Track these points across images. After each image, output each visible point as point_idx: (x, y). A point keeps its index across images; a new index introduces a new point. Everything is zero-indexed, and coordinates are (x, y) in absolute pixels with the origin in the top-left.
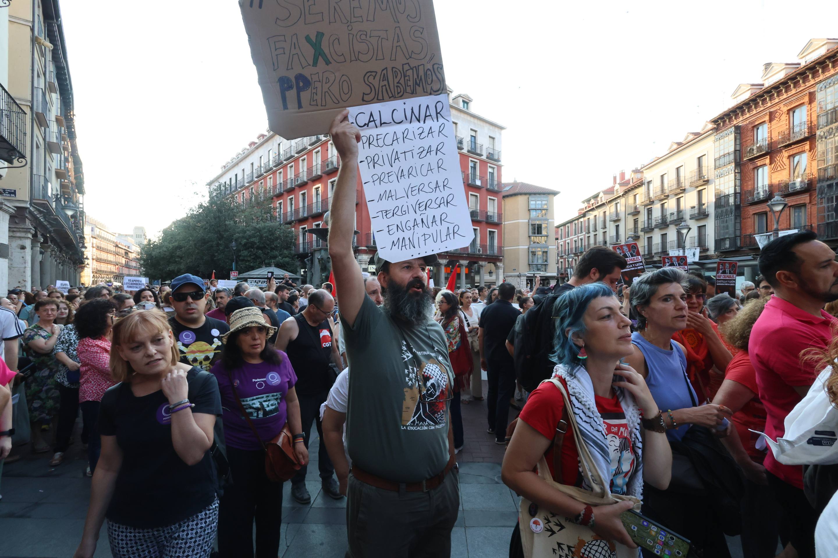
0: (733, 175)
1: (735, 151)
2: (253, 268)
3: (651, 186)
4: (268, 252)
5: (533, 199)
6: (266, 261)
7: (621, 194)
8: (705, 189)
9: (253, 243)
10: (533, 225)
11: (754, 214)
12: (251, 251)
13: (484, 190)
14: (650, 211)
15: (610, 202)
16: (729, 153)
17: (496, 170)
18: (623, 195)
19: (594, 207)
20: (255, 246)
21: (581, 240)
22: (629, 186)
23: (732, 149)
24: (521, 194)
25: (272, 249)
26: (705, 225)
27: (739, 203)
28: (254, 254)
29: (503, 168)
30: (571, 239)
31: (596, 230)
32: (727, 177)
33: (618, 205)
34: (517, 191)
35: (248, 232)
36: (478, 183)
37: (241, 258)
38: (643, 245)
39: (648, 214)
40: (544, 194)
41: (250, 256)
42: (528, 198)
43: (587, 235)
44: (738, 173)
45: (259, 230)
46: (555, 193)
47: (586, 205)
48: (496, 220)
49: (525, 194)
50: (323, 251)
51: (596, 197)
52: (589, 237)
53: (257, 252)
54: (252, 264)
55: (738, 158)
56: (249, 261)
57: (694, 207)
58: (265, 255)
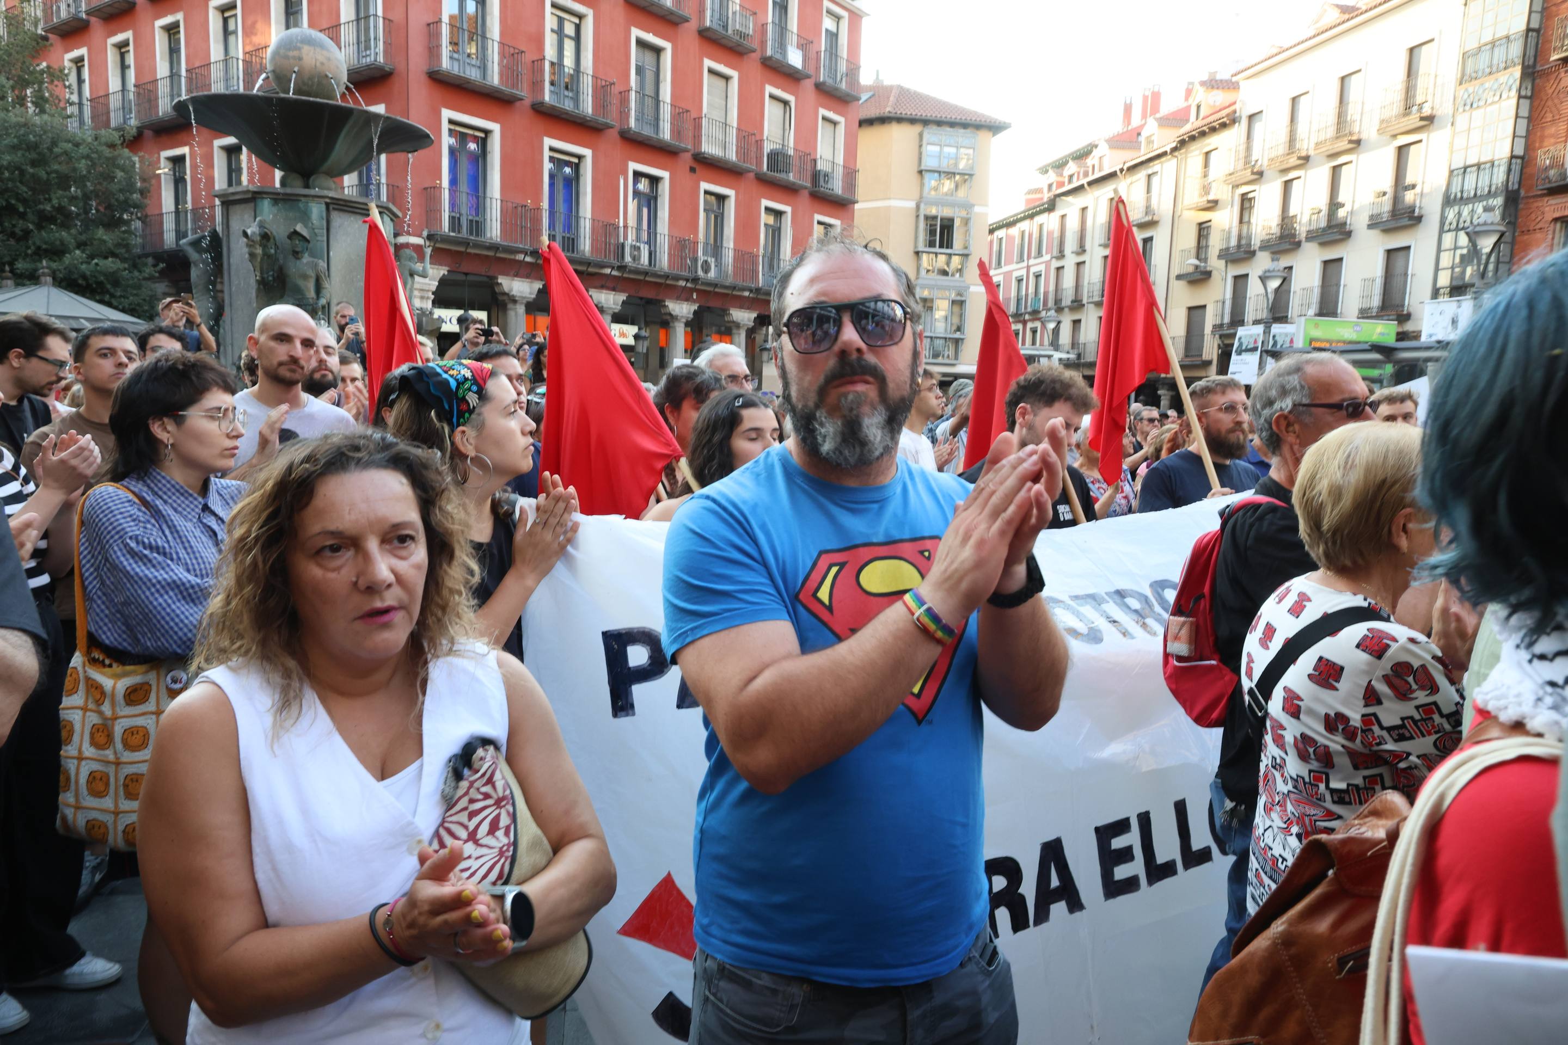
0: (1514, 101)
1: (1529, 30)
3: (1258, 127)
4: (27, 232)
5: (934, 139)
7: (1168, 149)
8: (1420, 141)
10: (930, 219)
11: (1556, 220)
13: (808, 84)
14: (1246, 203)
15: (1133, 168)
16: (1508, 37)
17: (844, 24)
18: (1175, 149)
19: (1084, 181)
21: (1038, 276)
22: (1188, 127)
23: (1520, 25)
24: (899, 120)
26: (1408, 248)
27: (1516, 187)
29: (865, 22)
30: (1008, 275)
31: (1082, 250)
32: (1496, 106)
33: (1155, 180)
34: (888, 110)
36: (795, 58)
38: (1221, 298)
39: (1242, 209)
40: (965, 126)
42: (921, 135)
43: (1055, 264)
44: (1525, 97)
46: (995, 128)
47: (1052, 177)
48: (837, 187)
49: (912, 121)
50: (266, 205)
51: (1082, 155)
52: (1059, 269)
55: (1531, 52)
57: (1385, 194)
58: (12, 242)
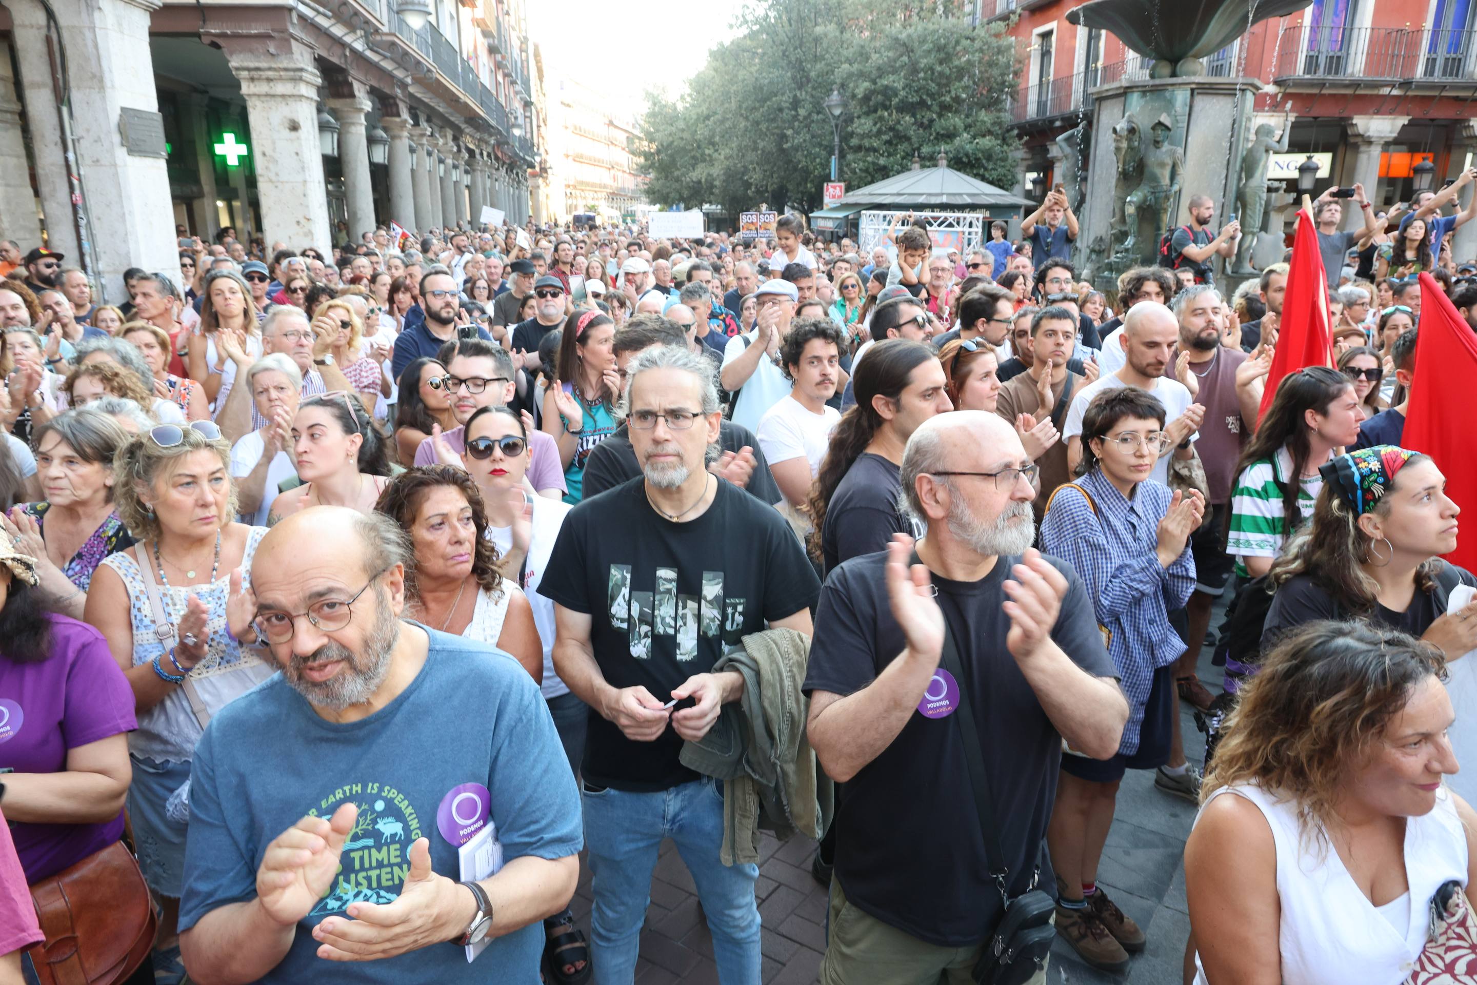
2: (884, 173)
4: (931, 121)
6: (925, 150)
9: (887, 92)
12: (881, 118)
20: (895, 101)
25: (945, 108)
28: (891, 129)
35: (874, 57)
37: (854, 142)
41: (879, 133)
45: (907, 48)
50: (1135, 99)
53: (898, 122)
54: (882, 161)
56: (875, 150)
58: (921, 131)
